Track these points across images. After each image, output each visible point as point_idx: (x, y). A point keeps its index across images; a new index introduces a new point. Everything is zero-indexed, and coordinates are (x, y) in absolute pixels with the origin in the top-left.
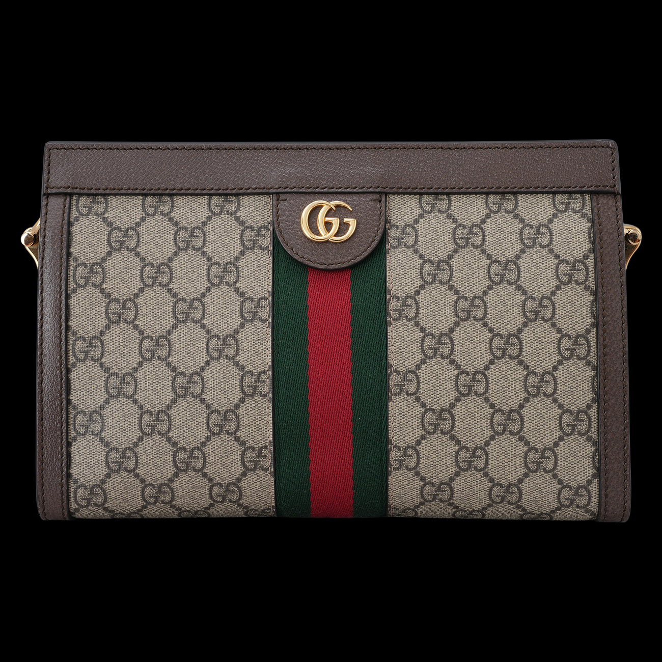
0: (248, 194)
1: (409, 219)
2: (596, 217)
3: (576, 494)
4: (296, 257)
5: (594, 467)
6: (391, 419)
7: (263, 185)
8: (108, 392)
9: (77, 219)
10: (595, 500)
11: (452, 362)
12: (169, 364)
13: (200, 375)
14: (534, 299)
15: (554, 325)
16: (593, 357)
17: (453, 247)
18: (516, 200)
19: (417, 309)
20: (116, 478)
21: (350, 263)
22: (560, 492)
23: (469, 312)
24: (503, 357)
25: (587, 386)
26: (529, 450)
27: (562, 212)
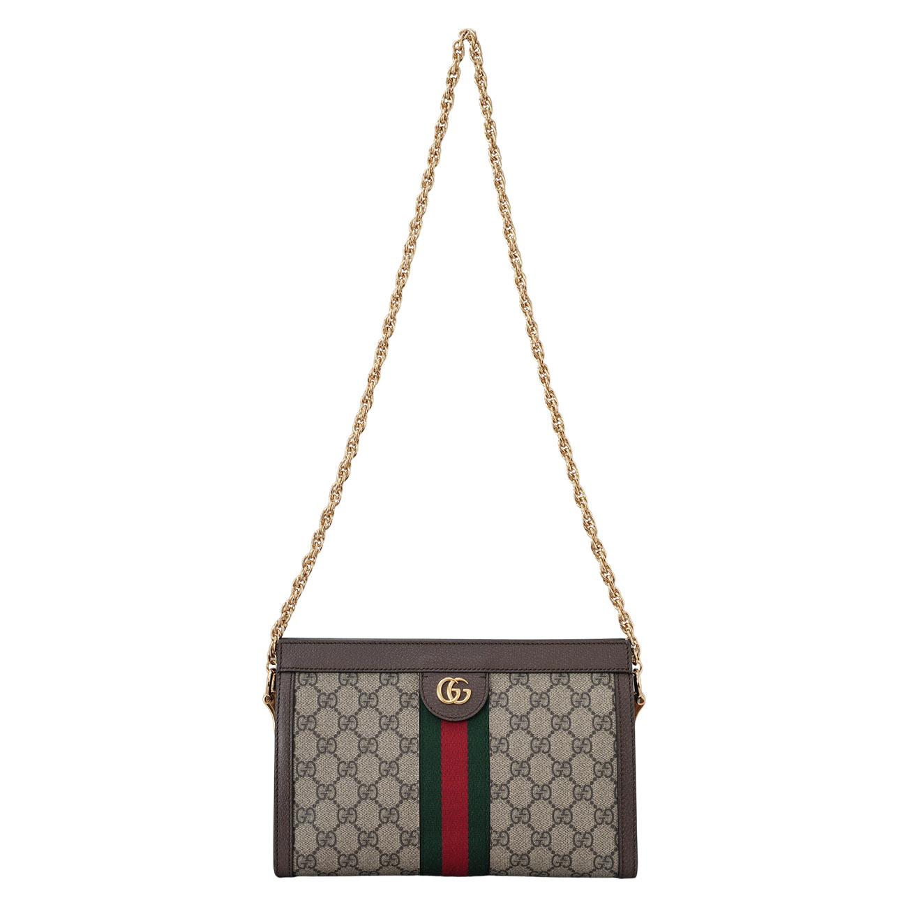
0: (404, 673)
1: (503, 689)
2: (617, 689)
3: (605, 860)
4: (434, 713)
5: (616, 844)
6: (492, 814)
7: (413, 667)
8: (318, 796)
9: (299, 688)
10: (616, 864)
11: (529, 779)
12: (356, 779)
13: (375, 786)
14: (579, 740)
15: (591, 756)
16: (615, 776)
17: (530, 706)
18: (569, 676)
19: (508, 746)
20: (322, 851)
21: (467, 717)
22: (595, 859)
23: (539, 748)
24: (560, 776)
25: (611, 794)
26: (576, 834)
27: (596, 685)
